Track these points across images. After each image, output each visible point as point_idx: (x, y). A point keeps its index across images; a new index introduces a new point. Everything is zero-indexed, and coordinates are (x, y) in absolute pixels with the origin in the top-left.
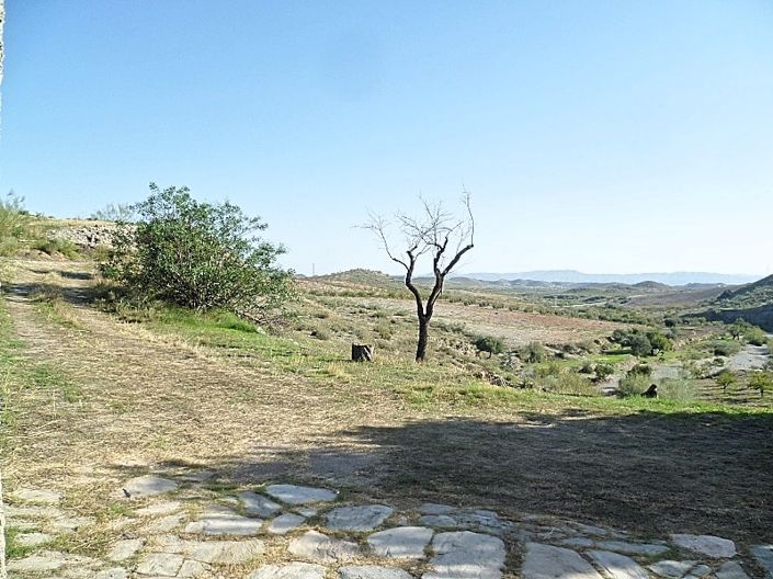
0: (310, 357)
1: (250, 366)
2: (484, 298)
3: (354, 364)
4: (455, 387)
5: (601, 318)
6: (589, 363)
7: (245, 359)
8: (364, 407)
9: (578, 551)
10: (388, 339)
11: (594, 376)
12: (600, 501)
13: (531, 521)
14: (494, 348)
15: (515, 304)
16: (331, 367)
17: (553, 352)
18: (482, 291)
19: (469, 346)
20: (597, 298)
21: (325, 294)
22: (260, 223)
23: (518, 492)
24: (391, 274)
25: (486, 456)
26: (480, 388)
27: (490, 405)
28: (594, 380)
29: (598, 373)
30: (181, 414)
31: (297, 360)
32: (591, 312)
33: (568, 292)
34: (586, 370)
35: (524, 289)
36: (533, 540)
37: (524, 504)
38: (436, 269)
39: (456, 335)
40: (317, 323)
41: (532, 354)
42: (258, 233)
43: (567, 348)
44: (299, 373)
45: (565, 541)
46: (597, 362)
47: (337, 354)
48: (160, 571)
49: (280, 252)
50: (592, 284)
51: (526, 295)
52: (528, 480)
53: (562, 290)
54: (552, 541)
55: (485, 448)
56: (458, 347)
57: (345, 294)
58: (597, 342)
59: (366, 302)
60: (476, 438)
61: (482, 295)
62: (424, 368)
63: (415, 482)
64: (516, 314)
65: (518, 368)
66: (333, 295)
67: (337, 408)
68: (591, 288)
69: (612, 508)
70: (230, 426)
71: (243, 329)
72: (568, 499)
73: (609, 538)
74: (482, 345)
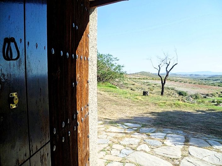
0: (132, 95)
1: (116, 96)
2: (181, 80)
3: (144, 96)
4: (172, 102)
5: (219, 86)
6: (214, 100)
7: (114, 95)
8: (147, 107)
9: (204, 140)
10: (152, 91)
11: (216, 103)
12: (212, 130)
13: (192, 133)
14: (184, 95)
15: (191, 81)
16: (137, 97)
17: (203, 96)
18: (181, 78)
19: (176, 94)
20: (217, 80)
21: (133, 79)
22: (117, 59)
23: (189, 128)
24: (153, 73)
25: (181, 119)
26: (179, 103)
27: (182, 107)
28: (216, 105)
29: (217, 103)
30: (100, 107)
31: (128, 95)
32: (215, 84)
33: (208, 78)
34: (213, 102)
35: (194, 77)
36: (192, 137)
37: (190, 130)
38: (167, 70)
39: (172, 91)
40: (132, 86)
41: (196, 97)
42: (116, 62)
43: (207, 95)
44: (129, 98)
45: (201, 138)
46: (217, 99)
47: (139, 94)
48: (103, 138)
49: (123, 67)
50: (216, 75)
51: (194, 79)
52: (192, 125)
53: (206, 77)
54: (198, 138)
55: (180, 117)
56: (173, 94)
57: (139, 79)
58: (217, 93)
59: (145, 81)
60: (178, 115)
61: (180, 79)
62: (163, 98)
63: (161, 124)
64: (191, 84)
65: (192, 101)
66: (136, 79)
67: (140, 107)
68: (216, 76)
69: (215, 132)
70: (113, 110)
71: (113, 87)
72: (203, 129)
73: (213, 138)
74: (180, 94)
